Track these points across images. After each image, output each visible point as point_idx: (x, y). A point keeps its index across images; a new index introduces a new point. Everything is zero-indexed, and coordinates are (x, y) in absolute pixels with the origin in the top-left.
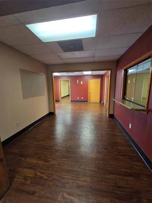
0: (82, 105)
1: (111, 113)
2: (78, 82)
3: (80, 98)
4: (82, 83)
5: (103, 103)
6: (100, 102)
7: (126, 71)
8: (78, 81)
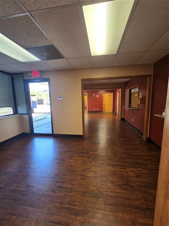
0: (98, 115)
1: (123, 117)
2: (94, 96)
3: (96, 109)
4: (97, 97)
5: (116, 113)
6: (113, 112)
7: (130, 90)
8: (94, 94)
